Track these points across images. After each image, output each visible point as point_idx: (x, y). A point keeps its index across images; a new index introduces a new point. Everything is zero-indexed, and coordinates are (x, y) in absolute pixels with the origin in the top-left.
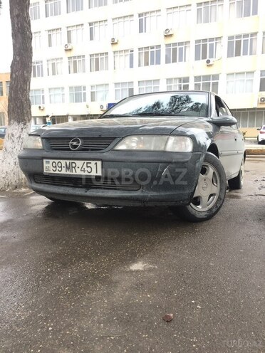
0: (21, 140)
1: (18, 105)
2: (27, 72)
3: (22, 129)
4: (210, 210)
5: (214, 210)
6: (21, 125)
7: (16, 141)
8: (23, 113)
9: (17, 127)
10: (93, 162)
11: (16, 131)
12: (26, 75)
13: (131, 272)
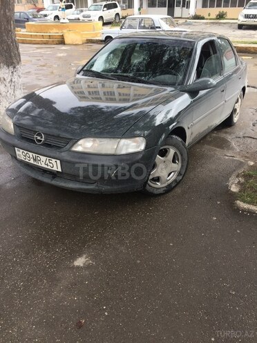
0: (13, 84)
1: (5, 48)
2: (9, 10)
3: (12, 72)
4: (169, 185)
5: (173, 185)
6: (11, 69)
7: (8, 85)
8: (11, 57)
9: (7, 71)
10: (54, 160)
11: (7, 75)
12: (8, 14)
13: (73, 267)
